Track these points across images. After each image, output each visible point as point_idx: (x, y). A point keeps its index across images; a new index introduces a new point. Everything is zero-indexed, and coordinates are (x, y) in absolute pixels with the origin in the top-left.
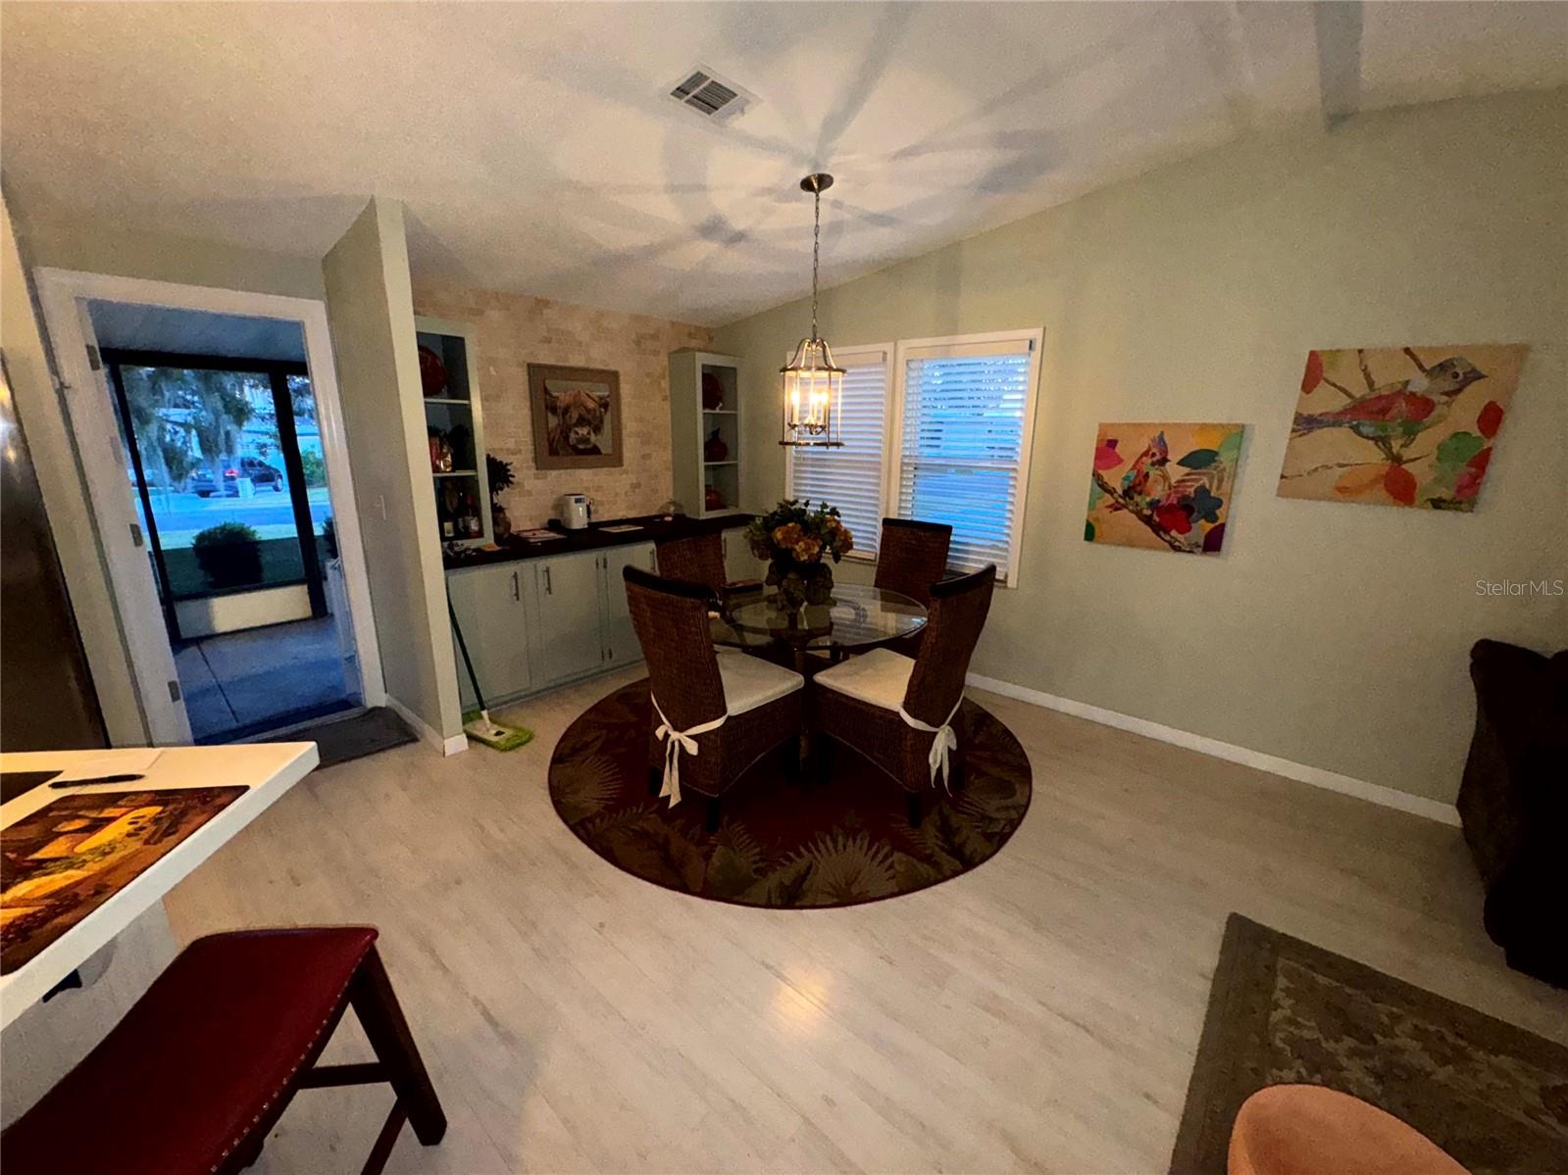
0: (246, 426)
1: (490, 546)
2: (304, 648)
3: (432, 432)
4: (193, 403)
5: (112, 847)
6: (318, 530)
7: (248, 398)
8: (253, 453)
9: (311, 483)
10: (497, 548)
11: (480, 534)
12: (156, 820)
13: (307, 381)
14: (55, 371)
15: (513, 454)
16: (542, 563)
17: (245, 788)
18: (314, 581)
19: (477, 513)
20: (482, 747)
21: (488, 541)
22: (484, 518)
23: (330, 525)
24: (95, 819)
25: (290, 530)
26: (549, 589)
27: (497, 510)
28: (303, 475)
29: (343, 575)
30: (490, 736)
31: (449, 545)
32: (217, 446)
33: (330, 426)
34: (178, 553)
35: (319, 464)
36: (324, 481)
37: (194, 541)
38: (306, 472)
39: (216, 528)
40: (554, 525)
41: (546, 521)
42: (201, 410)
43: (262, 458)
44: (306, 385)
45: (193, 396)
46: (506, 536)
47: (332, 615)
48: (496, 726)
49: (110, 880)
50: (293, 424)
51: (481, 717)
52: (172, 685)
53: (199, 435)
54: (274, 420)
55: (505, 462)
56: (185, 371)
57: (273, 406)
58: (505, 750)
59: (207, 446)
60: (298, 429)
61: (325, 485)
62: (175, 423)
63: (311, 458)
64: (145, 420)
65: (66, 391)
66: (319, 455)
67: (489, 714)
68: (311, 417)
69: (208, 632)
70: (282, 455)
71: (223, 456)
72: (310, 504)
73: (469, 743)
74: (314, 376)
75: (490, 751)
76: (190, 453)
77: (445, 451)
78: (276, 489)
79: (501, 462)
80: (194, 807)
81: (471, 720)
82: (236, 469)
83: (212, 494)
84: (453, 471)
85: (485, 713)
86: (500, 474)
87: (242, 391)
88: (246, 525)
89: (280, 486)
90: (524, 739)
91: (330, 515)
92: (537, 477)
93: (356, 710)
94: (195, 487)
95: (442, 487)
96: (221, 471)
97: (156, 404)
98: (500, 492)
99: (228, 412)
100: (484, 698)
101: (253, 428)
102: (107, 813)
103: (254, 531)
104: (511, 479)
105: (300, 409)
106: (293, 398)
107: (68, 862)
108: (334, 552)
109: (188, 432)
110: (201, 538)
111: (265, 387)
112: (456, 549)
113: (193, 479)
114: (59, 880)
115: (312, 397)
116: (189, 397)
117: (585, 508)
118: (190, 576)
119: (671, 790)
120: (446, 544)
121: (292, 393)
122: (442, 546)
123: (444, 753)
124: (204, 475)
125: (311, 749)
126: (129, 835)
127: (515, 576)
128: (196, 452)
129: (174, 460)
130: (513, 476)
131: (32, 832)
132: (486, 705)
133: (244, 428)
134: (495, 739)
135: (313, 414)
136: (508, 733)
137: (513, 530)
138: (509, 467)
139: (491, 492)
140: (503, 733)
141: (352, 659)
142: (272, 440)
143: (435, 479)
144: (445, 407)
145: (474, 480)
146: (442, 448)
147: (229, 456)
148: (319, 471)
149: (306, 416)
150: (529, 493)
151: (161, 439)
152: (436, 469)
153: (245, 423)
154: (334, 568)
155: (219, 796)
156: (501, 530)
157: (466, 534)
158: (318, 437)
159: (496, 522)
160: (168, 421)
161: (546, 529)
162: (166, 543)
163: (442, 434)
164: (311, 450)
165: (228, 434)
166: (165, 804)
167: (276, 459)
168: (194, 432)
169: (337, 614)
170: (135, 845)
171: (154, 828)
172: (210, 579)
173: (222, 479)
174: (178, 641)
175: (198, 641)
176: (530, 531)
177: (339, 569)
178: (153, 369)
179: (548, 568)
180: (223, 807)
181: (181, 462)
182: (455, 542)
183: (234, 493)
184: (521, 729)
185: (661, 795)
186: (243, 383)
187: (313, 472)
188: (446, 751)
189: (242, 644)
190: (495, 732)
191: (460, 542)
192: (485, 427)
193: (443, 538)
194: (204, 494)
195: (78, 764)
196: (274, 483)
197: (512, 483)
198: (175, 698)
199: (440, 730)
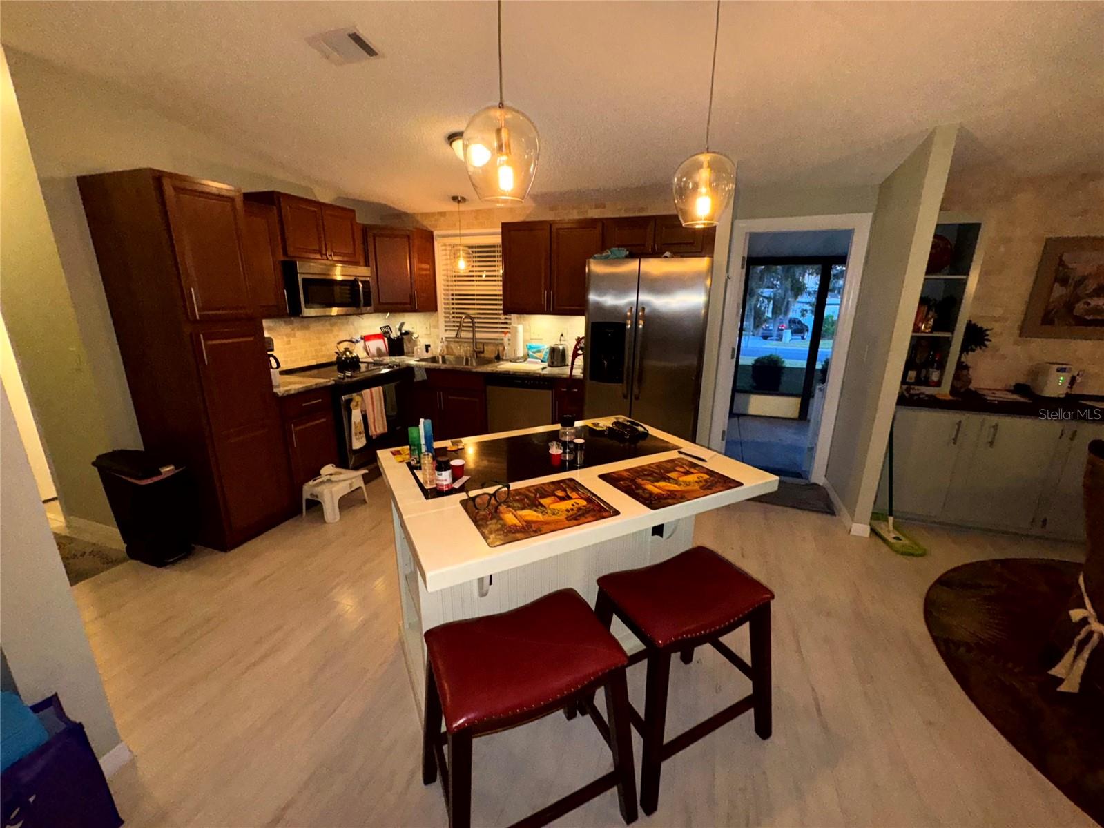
0: (800, 299)
1: (945, 395)
2: (787, 436)
3: (923, 301)
4: (776, 285)
5: (688, 484)
6: (819, 366)
7: (806, 282)
8: (798, 316)
9: (824, 337)
10: (950, 398)
11: (938, 384)
12: (706, 481)
13: (844, 268)
14: (727, 271)
15: (996, 321)
16: (993, 419)
17: (741, 484)
18: (806, 397)
19: (942, 367)
20: (880, 541)
21: (944, 391)
22: (946, 373)
23: (827, 362)
24: (688, 471)
25: (803, 364)
26: (991, 443)
27: (961, 367)
28: (821, 330)
29: (824, 397)
30: (890, 536)
31: (907, 388)
32: (781, 310)
33: (848, 300)
34: (745, 366)
35: (833, 323)
36: (832, 335)
37: (753, 362)
38: (824, 329)
39: (765, 357)
40: (1019, 389)
41: (1013, 384)
42: (779, 289)
43: (801, 319)
44: (843, 271)
45: (777, 281)
46: (963, 390)
47: (809, 421)
48: (897, 532)
49: (686, 495)
50: (826, 297)
51: (887, 521)
52: (724, 432)
53: (774, 304)
54: (816, 296)
55: (985, 328)
56: (778, 267)
57: (818, 286)
58: (897, 552)
59: (775, 311)
60: (828, 300)
61: (832, 338)
62: (764, 297)
63: (830, 321)
64: (752, 296)
65: (729, 280)
66: (835, 318)
67: (894, 521)
68: (839, 293)
69: (744, 413)
70: (813, 317)
71: (781, 317)
72: (819, 350)
73: (870, 533)
74: (850, 266)
75: (885, 549)
76: (766, 314)
77: (930, 316)
78: (803, 338)
79: (981, 328)
80: (720, 482)
81: (878, 519)
82: (786, 324)
83: (769, 338)
84: (931, 332)
85: (891, 519)
86: (976, 337)
87: (803, 277)
88: (781, 357)
89: (805, 337)
90: (917, 553)
91: (829, 357)
92: (1016, 343)
93: (803, 480)
94: (763, 333)
95: (917, 344)
96: (778, 324)
97: (760, 287)
98: (970, 353)
99: (792, 290)
100: (894, 509)
101: (804, 300)
102: (692, 470)
103: (784, 362)
104: (986, 343)
105: (833, 287)
106: (832, 279)
107: (677, 482)
108: (823, 380)
109: (769, 302)
110: (757, 361)
111: (817, 274)
112: (912, 392)
113: (763, 329)
114: (673, 487)
115: (843, 279)
116: (775, 282)
117: (1069, 380)
118: (747, 381)
119: (1068, 673)
120: (905, 387)
121: (832, 276)
122: (901, 388)
123: (850, 531)
124: (768, 327)
125: (776, 480)
126: (696, 482)
127: (959, 424)
128: (769, 315)
129: (759, 318)
130: (989, 340)
131: (669, 465)
132: (894, 513)
133: (798, 300)
134: (893, 541)
135: (841, 291)
136: (905, 541)
137: (972, 386)
138: (988, 333)
139: (962, 352)
140: (901, 540)
141: (812, 450)
142: (811, 308)
143: (912, 337)
144: (942, 282)
145: (948, 342)
146: (927, 314)
147: (784, 317)
148: (831, 329)
149: (836, 292)
150: (1003, 357)
151: (756, 305)
152: (916, 329)
153: (799, 297)
154: (820, 389)
155: (730, 482)
156: (958, 384)
157: (927, 382)
158: (838, 307)
159: (956, 377)
160: (762, 296)
161: (1009, 391)
162: (741, 362)
163: (931, 303)
164: (831, 314)
165: (788, 302)
166: (711, 476)
167: (809, 320)
168: (772, 302)
169: (812, 421)
170: (697, 487)
171: (704, 483)
172: (755, 384)
173: (777, 329)
174: (732, 414)
175: (739, 415)
176: (990, 390)
177: (823, 391)
178: (763, 267)
179: (997, 425)
180: (731, 488)
181: (760, 318)
182: (912, 387)
183: (780, 338)
184: (917, 544)
185: (1052, 672)
186: (806, 272)
187: (828, 329)
188: (852, 530)
189: (757, 423)
190: (894, 536)
191: (916, 387)
192: (975, 298)
193: (904, 381)
194: (765, 337)
195: (687, 446)
196: (802, 335)
197: (986, 346)
198: (723, 439)
199: (852, 514)
